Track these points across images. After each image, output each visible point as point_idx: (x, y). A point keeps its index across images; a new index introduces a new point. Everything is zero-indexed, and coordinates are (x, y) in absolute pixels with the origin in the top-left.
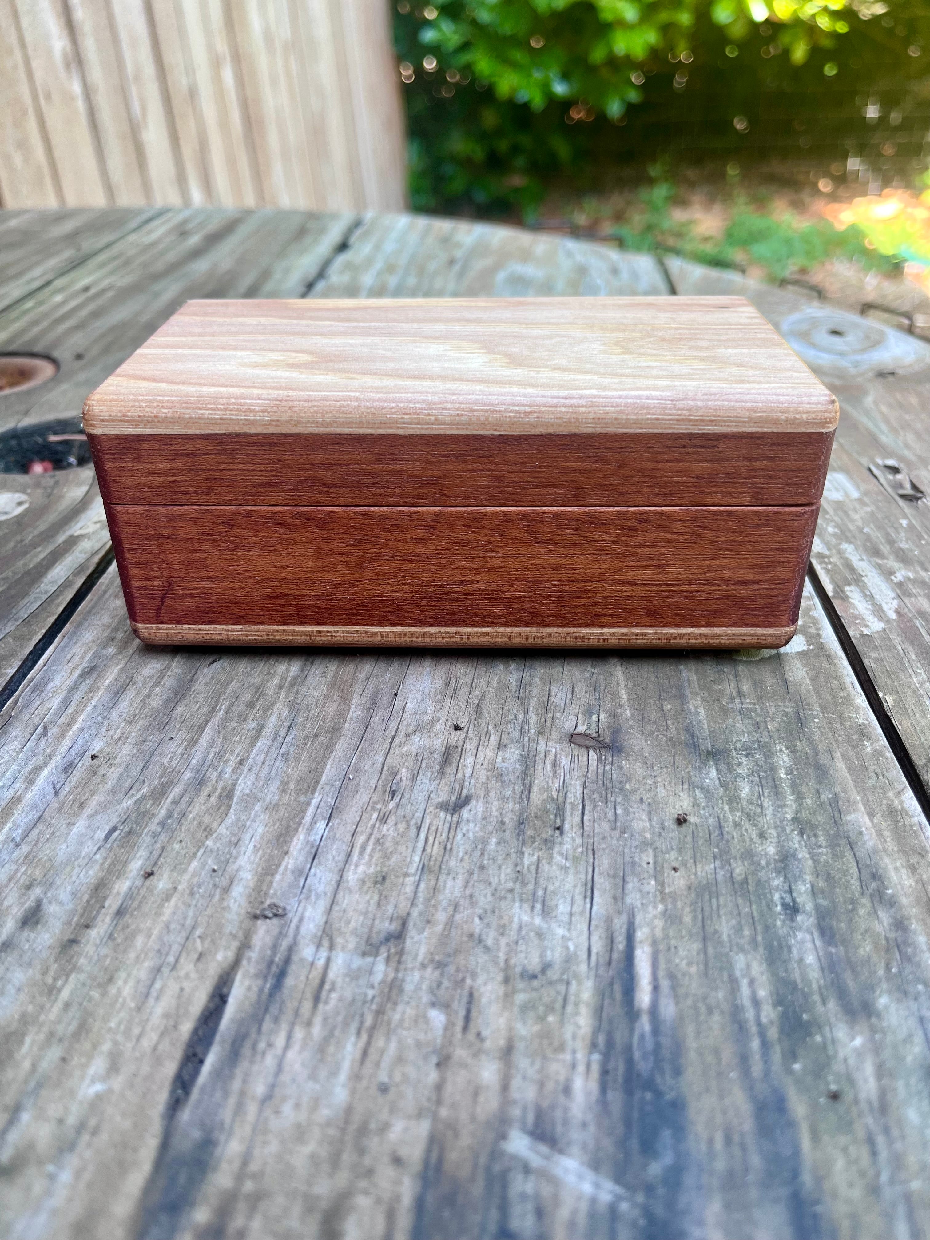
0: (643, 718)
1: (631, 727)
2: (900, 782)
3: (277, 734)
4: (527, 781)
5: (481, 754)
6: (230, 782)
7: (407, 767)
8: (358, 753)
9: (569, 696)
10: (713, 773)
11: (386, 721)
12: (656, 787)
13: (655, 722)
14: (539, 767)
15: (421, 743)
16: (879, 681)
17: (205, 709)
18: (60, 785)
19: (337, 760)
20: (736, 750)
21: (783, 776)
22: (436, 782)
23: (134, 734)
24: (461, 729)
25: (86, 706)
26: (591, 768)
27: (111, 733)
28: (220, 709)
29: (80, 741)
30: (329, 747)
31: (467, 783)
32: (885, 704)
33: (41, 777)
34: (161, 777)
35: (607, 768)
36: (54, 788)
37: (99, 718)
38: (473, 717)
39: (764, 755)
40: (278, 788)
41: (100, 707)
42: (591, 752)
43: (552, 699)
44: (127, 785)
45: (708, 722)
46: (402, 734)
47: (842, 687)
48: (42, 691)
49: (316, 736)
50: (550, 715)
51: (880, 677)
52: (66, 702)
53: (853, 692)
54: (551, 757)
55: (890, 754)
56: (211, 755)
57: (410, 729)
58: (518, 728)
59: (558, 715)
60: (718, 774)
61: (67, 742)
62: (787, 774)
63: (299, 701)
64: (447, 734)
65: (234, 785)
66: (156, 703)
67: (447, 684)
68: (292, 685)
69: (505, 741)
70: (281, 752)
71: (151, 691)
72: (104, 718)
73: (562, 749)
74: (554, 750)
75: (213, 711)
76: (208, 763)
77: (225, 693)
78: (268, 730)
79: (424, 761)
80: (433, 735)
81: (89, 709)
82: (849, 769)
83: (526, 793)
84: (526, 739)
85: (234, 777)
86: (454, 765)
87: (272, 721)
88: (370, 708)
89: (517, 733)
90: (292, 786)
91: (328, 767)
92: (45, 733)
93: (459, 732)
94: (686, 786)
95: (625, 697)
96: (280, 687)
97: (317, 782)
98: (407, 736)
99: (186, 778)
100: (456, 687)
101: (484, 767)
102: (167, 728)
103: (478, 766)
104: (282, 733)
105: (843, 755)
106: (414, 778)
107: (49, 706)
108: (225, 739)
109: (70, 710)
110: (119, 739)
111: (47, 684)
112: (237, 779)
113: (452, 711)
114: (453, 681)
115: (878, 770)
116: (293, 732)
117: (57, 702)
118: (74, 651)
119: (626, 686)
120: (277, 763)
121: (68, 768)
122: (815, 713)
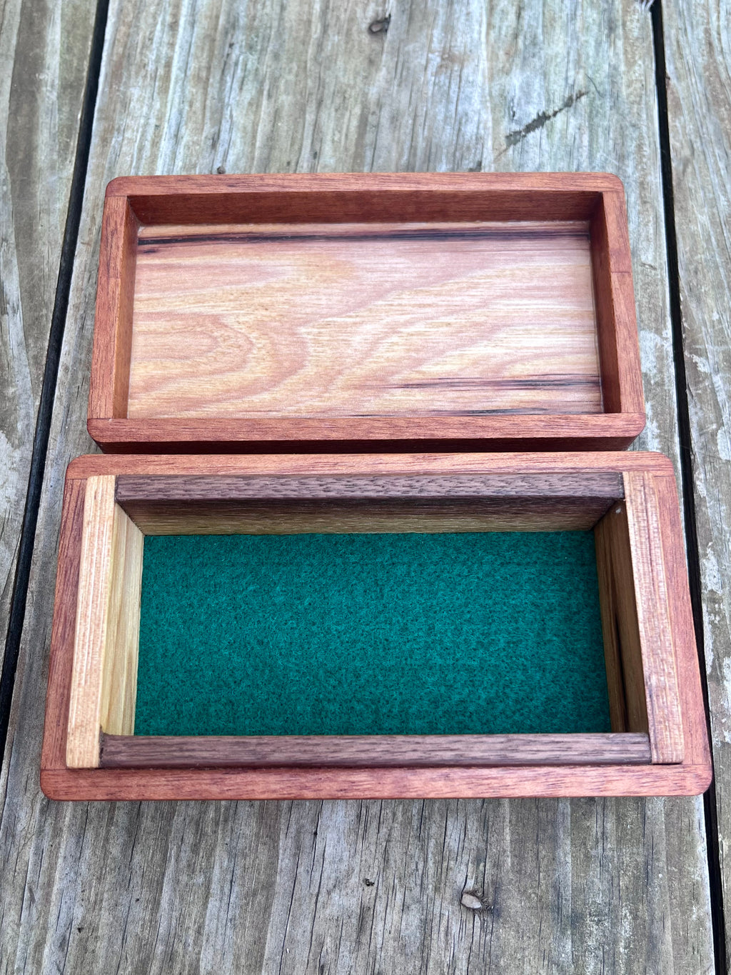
0: (520, 870)
1: (510, 883)
2: (708, 958)
3: (222, 890)
4: (425, 954)
5: (389, 917)
6: (194, 956)
7: (331, 936)
8: (290, 918)
9: (462, 836)
10: (569, 947)
11: (310, 872)
12: (524, 964)
13: (530, 876)
14: (435, 936)
15: (341, 902)
16: (723, 817)
17: (158, 856)
18: (62, 965)
19: (274, 928)
20: (590, 914)
21: (622, 950)
22: (354, 955)
23: (106, 895)
24: (372, 884)
25: (57, 857)
26: (475, 938)
27: (87, 893)
28: (170, 856)
29: (64, 909)
30: (267, 908)
31: (378, 957)
32: (721, 852)
33: (45, 956)
34: (139, 953)
35: (488, 938)
36: (59, 970)
37: (72, 874)
38: (382, 867)
39: (612, 923)
40: (233, 964)
41: (70, 860)
42: (477, 917)
43: (447, 840)
44: (114, 963)
45: (573, 874)
46: (323, 891)
47: (690, 827)
48: (14, 836)
49: (254, 894)
50: (445, 864)
51: (725, 813)
52: (39, 852)
53: (697, 837)
54: (444, 923)
55: (709, 924)
56: (174, 922)
57: (331, 886)
58: (419, 882)
59: (452, 863)
60: (572, 947)
61: (53, 910)
62: (625, 948)
63: (235, 844)
64: (360, 889)
65: (198, 960)
66: (115, 850)
67: (359, 816)
68: (226, 821)
69: (408, 901)
70: (229, 917)
71: (108, 832)
72: (76, 873)
73: (453, 913)
74: (447, 914)
75: (165, 860)
76: (172, 935)
77: (171, 832)
78: (215, 887)
79: (344, 927)
80: (350, 891)
81: (60, 861)
82: (674, 941)
83: (424, 969)
84: (425, 897)
85: (196, 950)
86: (368, 932)
87: (217, 871)
88: (295, 855)
89: (418, 889)
90: (243, 961)
91: (269, 935)
92: (32, 899)
93: (371, 887)
94: (546, 962)
95: (508, 838)
96: (217, 824)
97: (262, 956)
98: (329, 893)
99: (159, 952)
100: (366, 821)
101: (392, 935)
102: (131, 885)
103: (387, 935)
104: (226, 890)
105: (673, 924)
106: (338, 947)
107: (26, 859)
108: (182, 899)
109: (45, 865)
110: (95, 902)
111: (15, 825)
112: (199, 953)
113: (364, 858)
114: (364, 811)
115: (696, 945)
116: (236, 888)
117: (31, 854)
118: (25, 773)
119: (510, 821)
120: (228, 932)
121: (63, 944)
122: (661, 864)
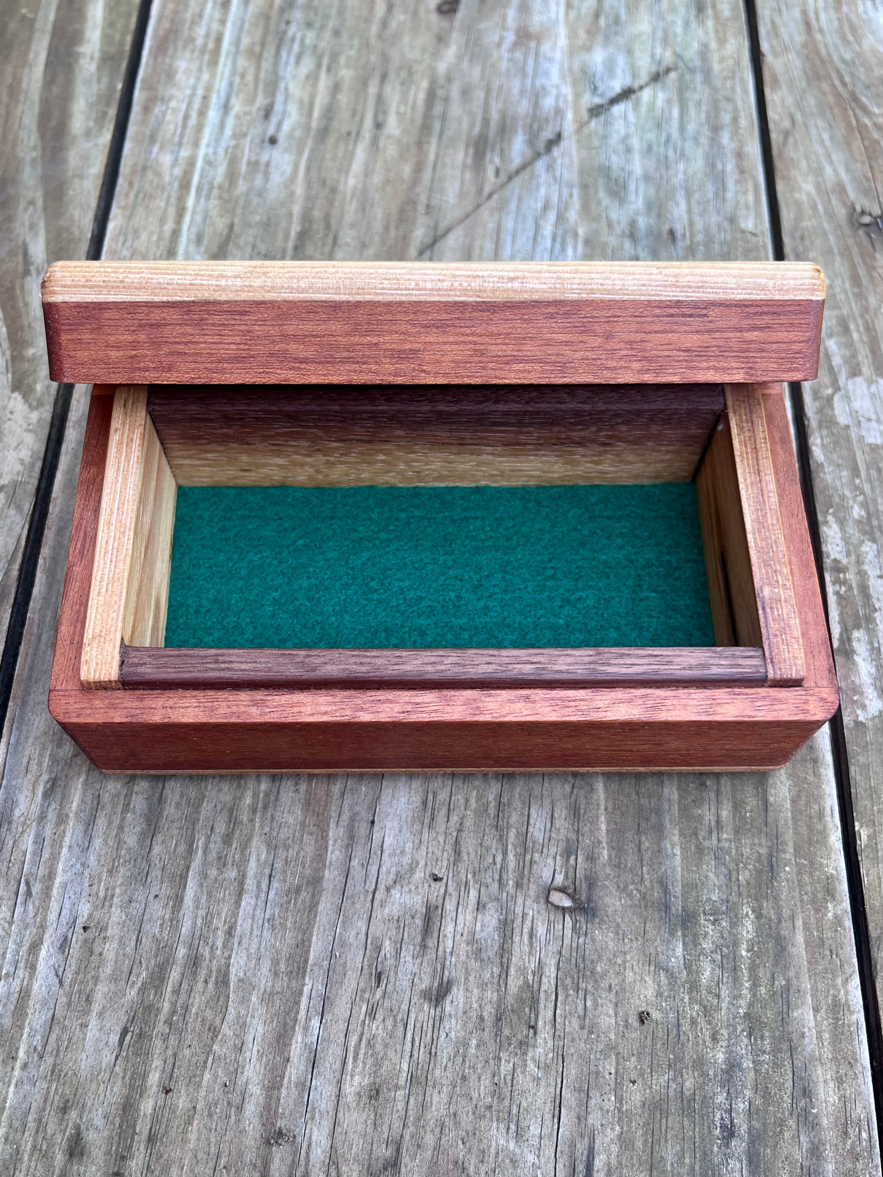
0: (620, 863)
1: (607, 877)
2: (850, 964)
3: (259, 886)
4: (505, 960)
5: (461, 918)
6: (223, 961)
7: (390, 939)
8: (341, 918)
9: (548, 826)
10: (679, 950)
11: (366, 865)
12: (625, 969)
13: (631, 870)
14: (517, 939)
15: (402, 901)
16: (860, 804)
17: (182, 848)
18: (61, 970)
19: (322, 929)
20: (704, 913)
21: (744, 953)
22: (419, 961)
23: (118, 891)
24: (441, 879)
25: (61, 847)
26: (565, 941)
27: (95, 887)
28: (197, 847)
29: (67, 904)
30: (312, 908)
31: (448, 963)
32: (858, 842)
33: (40, 959)
34: (156, 956)
35: (581, 940)
36: (57, 975)
37: (78, 866)
38: (452, 859)
39: (731, 923)
40: (270, 970)
41: (76, 849)
42: (567, 917)
43: (531, 829)
44: (126, 968)
45: (682, 869)
46: (382, 887)
47: (821, 815)
48: (10, 823)
49: (298, 890)
50: (528, 857)
51: (862, 798)
52: (39, 841)
53: (830, 825)
54: (528, 923)
55: (849, 924)
56: (199, 922)
57: (390, 882)
58: (497, 877)
59: (537, 856)
60: (684, 950)
61: (54, 906)
62: (748, 951)
63: (275, 834)
64: (426, 885)
65: (228, 966)
66: (131, 840)
67: (425, 803)
68: (265, 807)
69: (484, 898)
70: (267, 916)
71: (123, 819)
72: (83, 865)
73: (539, 912)
74: (531, 913)
75: (190, 851)
76: (197, 936)
77: (199, 820)
78: (250, 883)
79: (406, 929)
80: (413, 888)
81: (65, 851)
82: (807, 943)
83: (504, 976)
84: (505, 894)
85: (226, 954)
86: (436, 935)
87: (252, 867)
88: (347, 846)
89: (496, 885)
90: (282, 967)
91: (314, 938)
92: (29, 893)
93: (438, 884)
94: (652, 968)
95: (603, 827)
96: (254, 811)
97: (306, 961)
98: (388, 890)
99: (181, 956)
100: (433, 809)
101: (464, 938)
102: (149, 880)
103: (458, 937)
104: (264, 886)
105: (805, 924)
106: (398, 952)
107: (24, 847)
108: (210, 896)
109: (46, 855)
110: (105, 898)
111: (12, 810)
112: (230, 957)
113: (430, 850)
114: (430, 797)
115: (833, 947)
116: (275, 884)
117: (30, 842)
118: (27, 753)
119: (606, 809)
120: (265, 933)
121: (64, 944)
122: (788, 856)
